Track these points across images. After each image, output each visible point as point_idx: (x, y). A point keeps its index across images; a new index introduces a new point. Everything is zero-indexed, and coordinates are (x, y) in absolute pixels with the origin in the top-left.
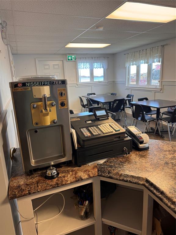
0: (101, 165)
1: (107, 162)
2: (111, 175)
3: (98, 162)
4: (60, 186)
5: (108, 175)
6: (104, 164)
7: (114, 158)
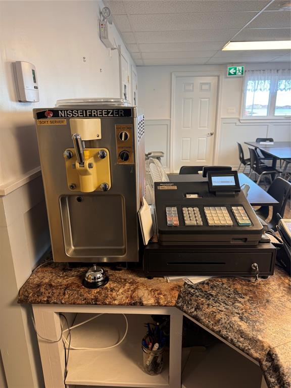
0: (191, 287)
1: (208, 284)
2: (199, 313)
3: (188, 278)
4: (99, 304)
5: (193, 312)
6: (197, 287)
7: (225, 280)
